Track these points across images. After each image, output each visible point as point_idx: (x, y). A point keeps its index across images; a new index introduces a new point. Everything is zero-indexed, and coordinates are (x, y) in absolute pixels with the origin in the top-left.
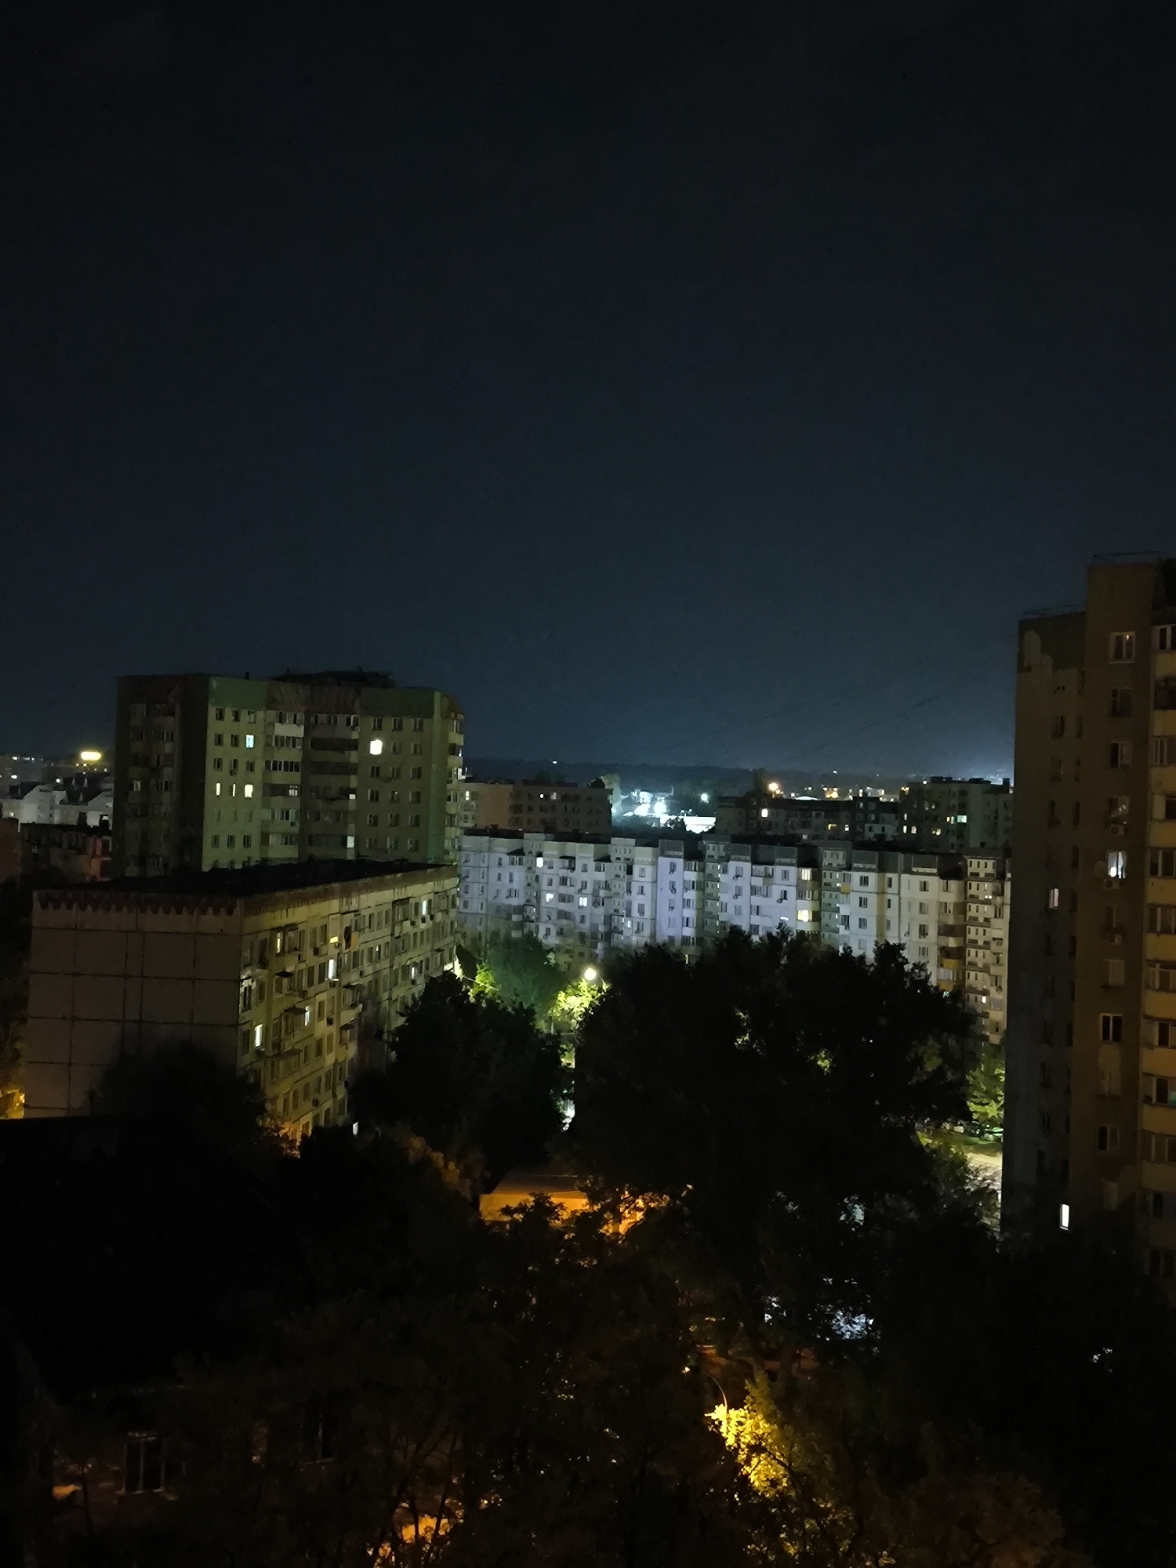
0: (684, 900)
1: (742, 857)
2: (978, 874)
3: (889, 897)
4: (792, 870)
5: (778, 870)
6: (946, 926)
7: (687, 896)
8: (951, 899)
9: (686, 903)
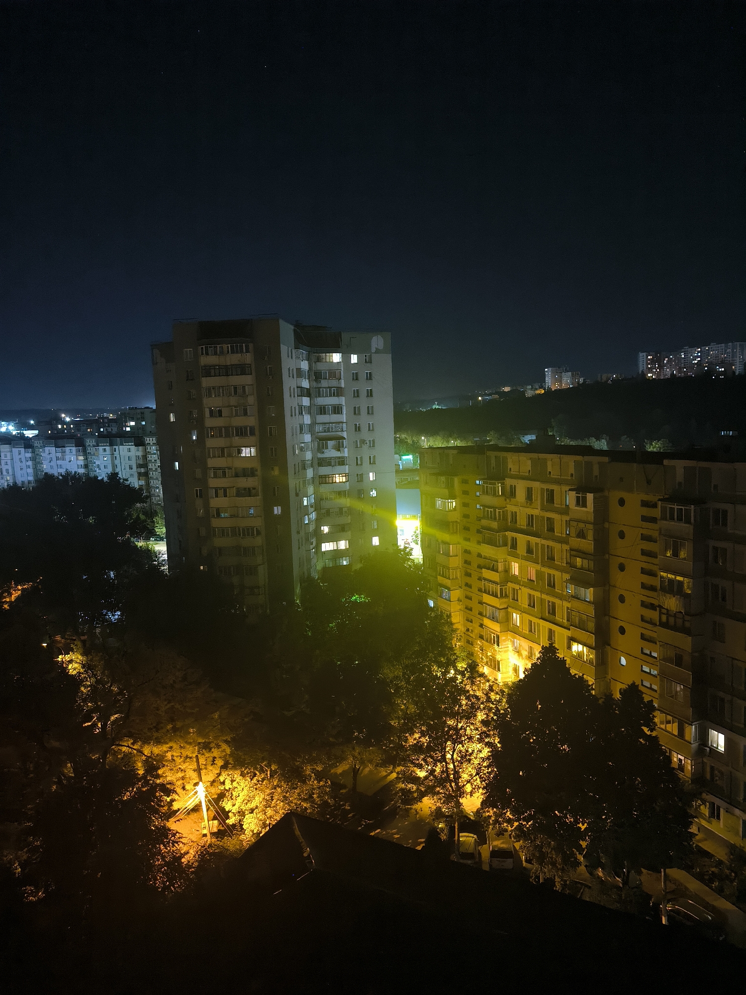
0: (27, 466)
1: (51, 445)
2: (150, 444)
3: (115, 455)
4: (74, 449)
5: (67, 449)
6: (139, 464)
7: (28, 464)
8: (140, 454)
9: (28, 467)
